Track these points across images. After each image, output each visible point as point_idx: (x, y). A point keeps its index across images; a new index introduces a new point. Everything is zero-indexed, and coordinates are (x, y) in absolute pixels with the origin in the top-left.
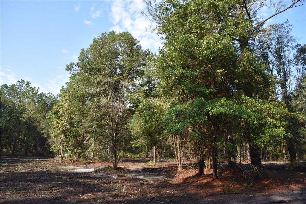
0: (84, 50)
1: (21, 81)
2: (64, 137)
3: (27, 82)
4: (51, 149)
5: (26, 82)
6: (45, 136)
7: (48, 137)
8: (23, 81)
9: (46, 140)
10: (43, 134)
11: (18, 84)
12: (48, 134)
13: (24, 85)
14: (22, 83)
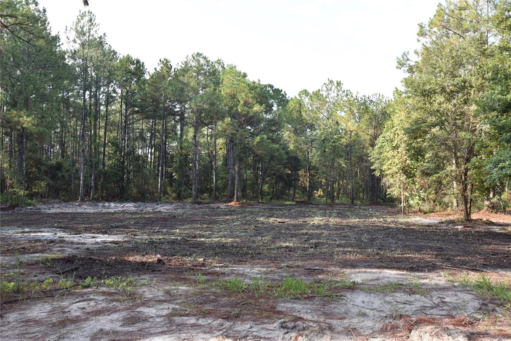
0: (423, 25)
1: (327, 82)
2: (405, 177)
3: (337, 81)
4: (388, 195)
5: (335, 83)
6: (377, 174)
7: (382, 176)
8: (331, 82)
9: (379, 180)
10: (374, 170)
11: (325, 89)
12: (381, 171)
13: (333, 88)
14: (330, 86)
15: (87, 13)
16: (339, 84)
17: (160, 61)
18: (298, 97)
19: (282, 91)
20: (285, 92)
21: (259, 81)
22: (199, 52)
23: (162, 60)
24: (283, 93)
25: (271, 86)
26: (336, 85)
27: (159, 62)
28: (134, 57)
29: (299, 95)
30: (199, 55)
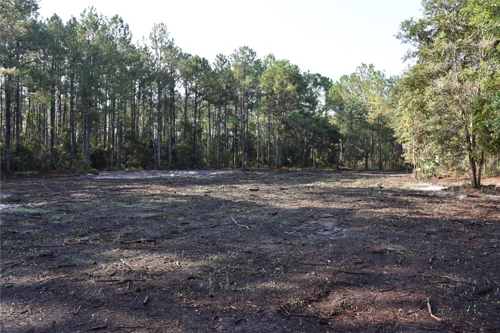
1: (361, 66)
2: (417, 142)
5: (368, 66)
8: (364, 65)
11: (359, 71)
13: (366, 71)
14: (364, 69)
15: (160, 25)
16: (371, 66)
17: (217, 56)
18: (339, 82)
19: (329, 79)
20: (331, 80)
21: (309, 71)
22: (245, 46)
23: (219, 55)
24: (330, 80)
25: (319, 75)
26: (369, 68)
27: (217, 58)
28: (201, 57)
29: (340, 80)
30: (246, 48)
